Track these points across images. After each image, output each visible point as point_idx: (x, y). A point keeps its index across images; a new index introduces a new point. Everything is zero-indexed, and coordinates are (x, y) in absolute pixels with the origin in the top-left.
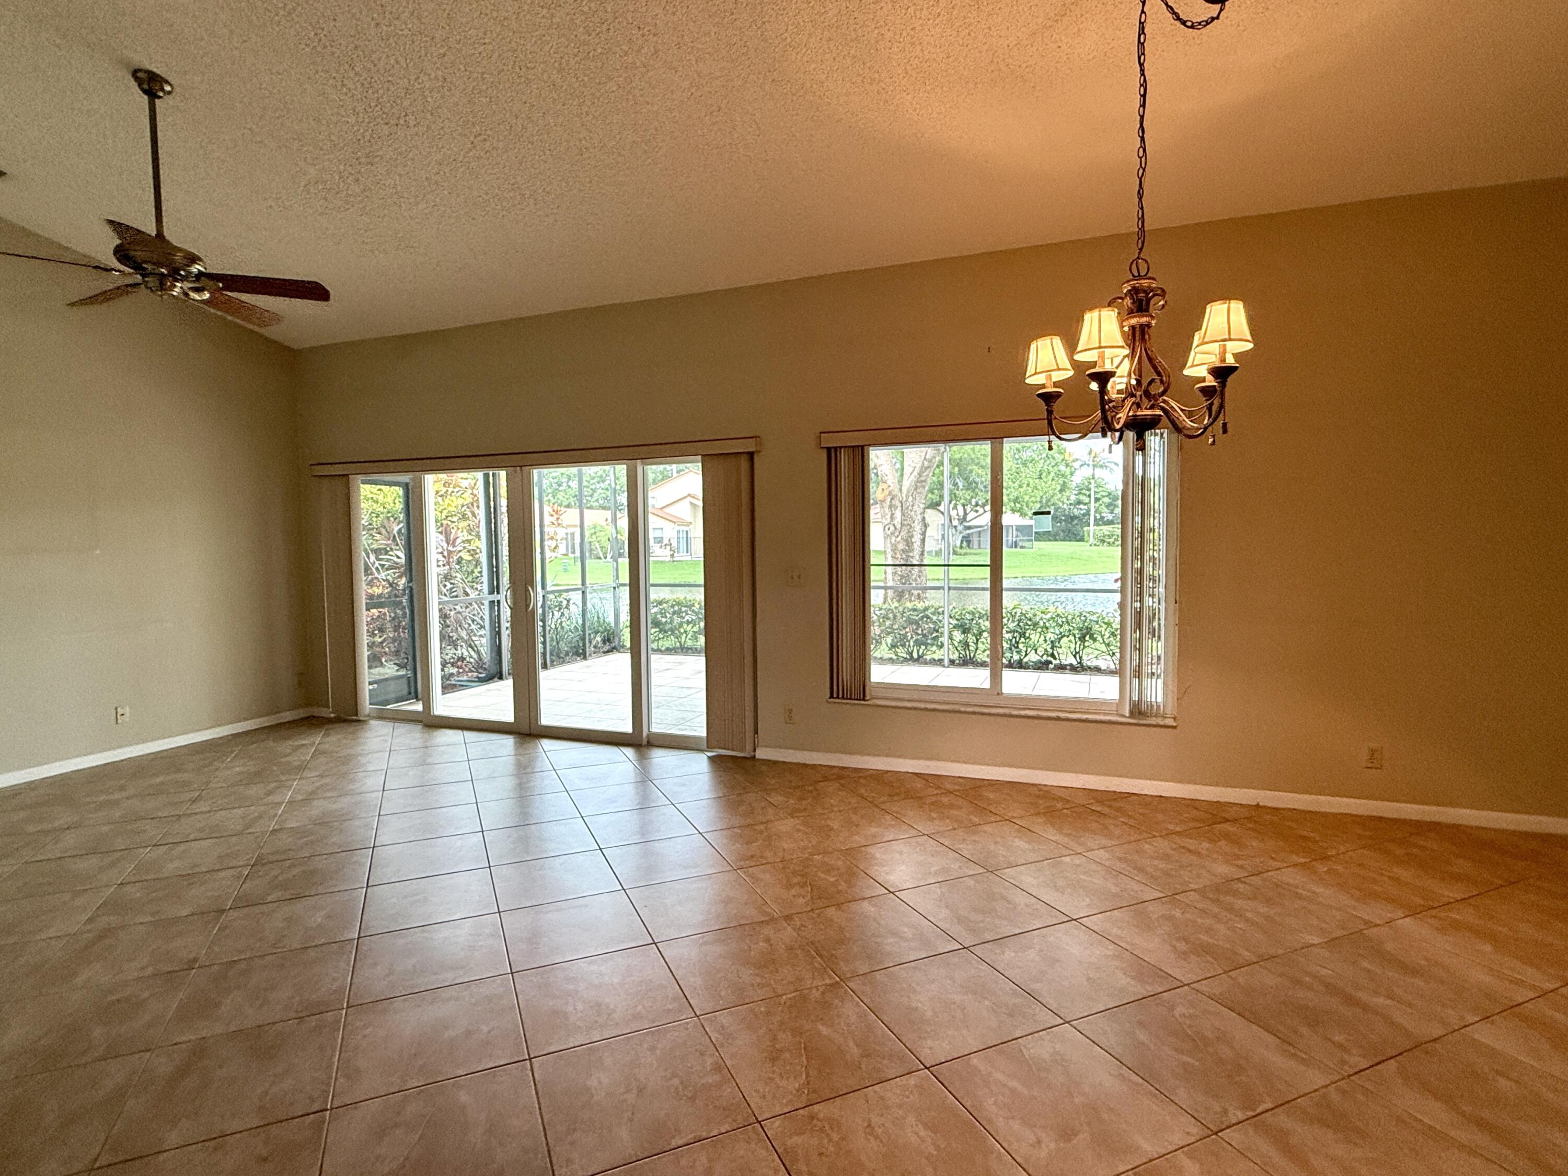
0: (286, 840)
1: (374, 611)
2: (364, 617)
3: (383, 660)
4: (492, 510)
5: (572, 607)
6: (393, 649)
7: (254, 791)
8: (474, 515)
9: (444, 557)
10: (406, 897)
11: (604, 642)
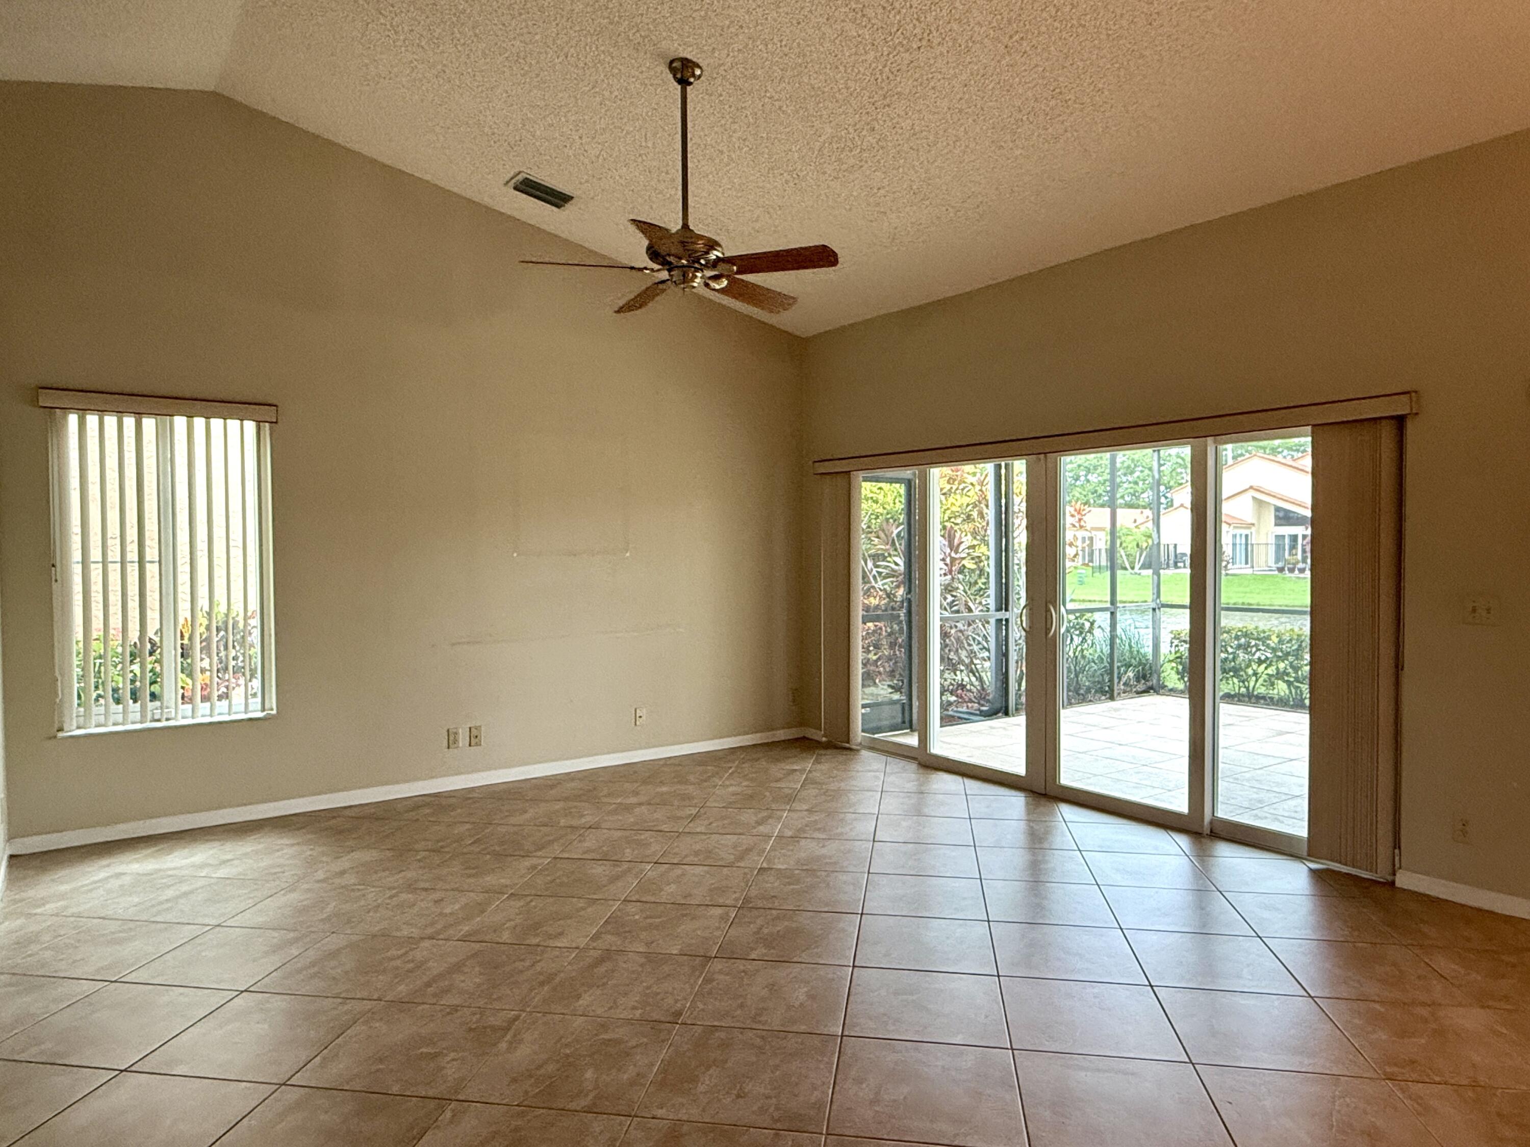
0: (771, 883)
1: (870, 625)
2: (860, 630)
3: (877, 681)
4: (1003, 509)
5: (1097, 632)
6: (888, 669)
7: (748, 817)
8: (981, 515)
9: (946, 565)
10: (896, 993)
11: (1138, 679)
